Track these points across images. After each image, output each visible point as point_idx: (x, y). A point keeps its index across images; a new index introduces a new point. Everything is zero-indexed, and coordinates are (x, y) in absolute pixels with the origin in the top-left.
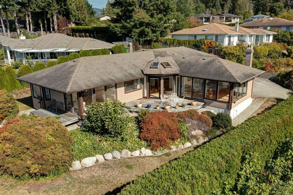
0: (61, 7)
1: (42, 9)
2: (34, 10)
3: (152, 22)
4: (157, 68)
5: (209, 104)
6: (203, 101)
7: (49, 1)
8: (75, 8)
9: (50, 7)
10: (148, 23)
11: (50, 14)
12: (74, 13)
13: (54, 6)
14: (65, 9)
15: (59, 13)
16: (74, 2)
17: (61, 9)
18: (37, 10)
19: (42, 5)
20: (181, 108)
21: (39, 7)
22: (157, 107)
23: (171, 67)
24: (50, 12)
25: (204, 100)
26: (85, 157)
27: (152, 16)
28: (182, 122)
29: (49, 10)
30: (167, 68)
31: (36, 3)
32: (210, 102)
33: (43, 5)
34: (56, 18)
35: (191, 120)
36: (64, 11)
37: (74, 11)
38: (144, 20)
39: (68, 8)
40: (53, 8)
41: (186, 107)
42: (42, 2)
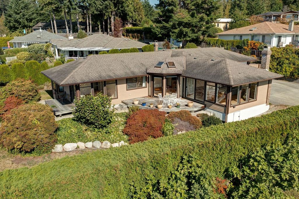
0: (119, 9)
1: (100, 11)
2: (93, 12)
3: (191, 21)
4: (160, 68)
5: (209, 107)
7: (107, 4)
8: (132, 10)
9: (107, 9)
10: (186, 23)
11: (107, 16)
12: (131, 14)
13: (110, 8)
14: (122, 10)
15: (116, 15)
16: (131, 4)
17: (119, 11)
18: (96, 12)
19: (99, 8)
20: (176, 108)
21: (97, 10)
22: (151, 106)
23: (175, 67)
24: (107, 14)
25: (205, 102)
26: (68, 142)
27: (193, 16)
28: (169, 122)
29: (106, 12)
30: (170, 67)
31: (95, 6)
32: (209, 105)
33: (101, 7)
34: (113, 20)
35: (179, 120)
36: (121, 13)
37: (132, 12)
38: (183, 20)
39: (125, 9)
40: (110, 10)
41: (180, 108)
42: (100, 5)
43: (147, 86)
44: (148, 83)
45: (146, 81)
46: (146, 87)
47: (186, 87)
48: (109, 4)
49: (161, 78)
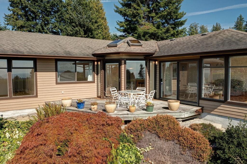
3: (156, 32)
6: (199, 104)
7: (77, 30)
9: (77, 34)
10: (152, 33)
19: (70, 33)
23: (141, 46)
25: (201, 102)
27: (158, 27)
30: (132, 45)
31: (66, 31)
38: (149, 31)
41: (154, 111)
42: (71, 31)
43: (96, 81)
44: (97, 74)
45: (94, 71)
46: (93, 82)
47: (161, 80)
48: (79, 30)
49: (118, 64)
